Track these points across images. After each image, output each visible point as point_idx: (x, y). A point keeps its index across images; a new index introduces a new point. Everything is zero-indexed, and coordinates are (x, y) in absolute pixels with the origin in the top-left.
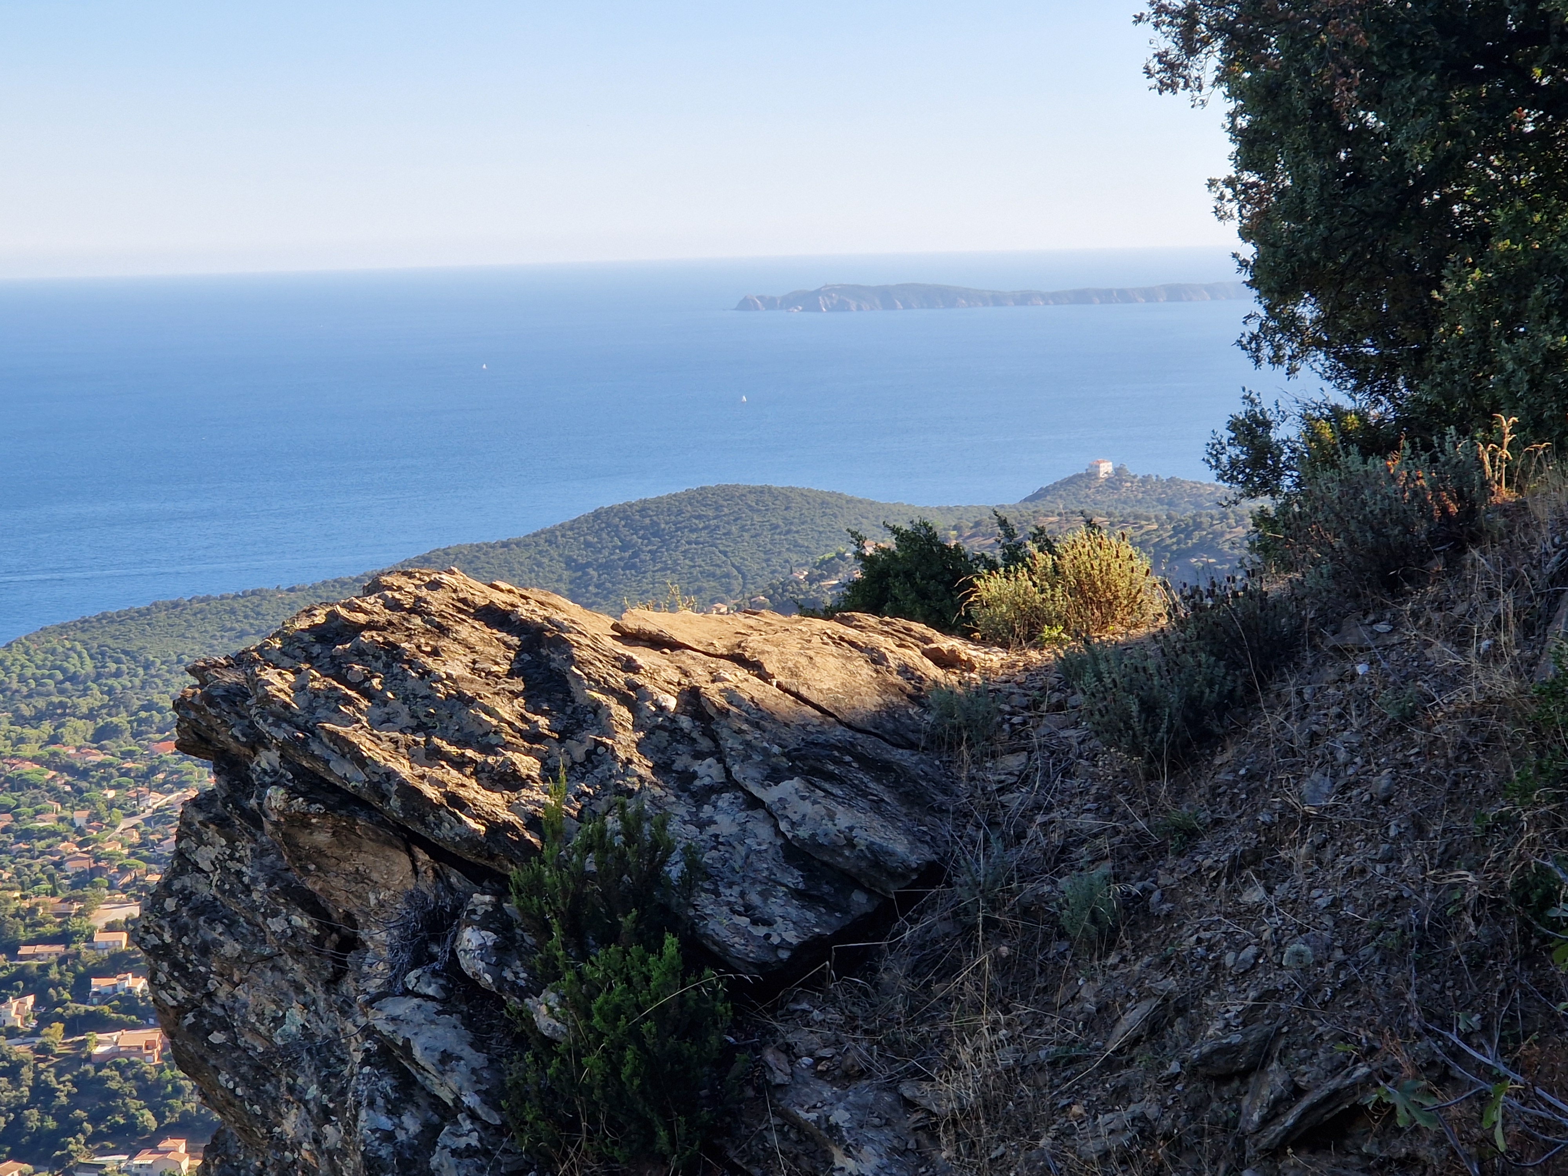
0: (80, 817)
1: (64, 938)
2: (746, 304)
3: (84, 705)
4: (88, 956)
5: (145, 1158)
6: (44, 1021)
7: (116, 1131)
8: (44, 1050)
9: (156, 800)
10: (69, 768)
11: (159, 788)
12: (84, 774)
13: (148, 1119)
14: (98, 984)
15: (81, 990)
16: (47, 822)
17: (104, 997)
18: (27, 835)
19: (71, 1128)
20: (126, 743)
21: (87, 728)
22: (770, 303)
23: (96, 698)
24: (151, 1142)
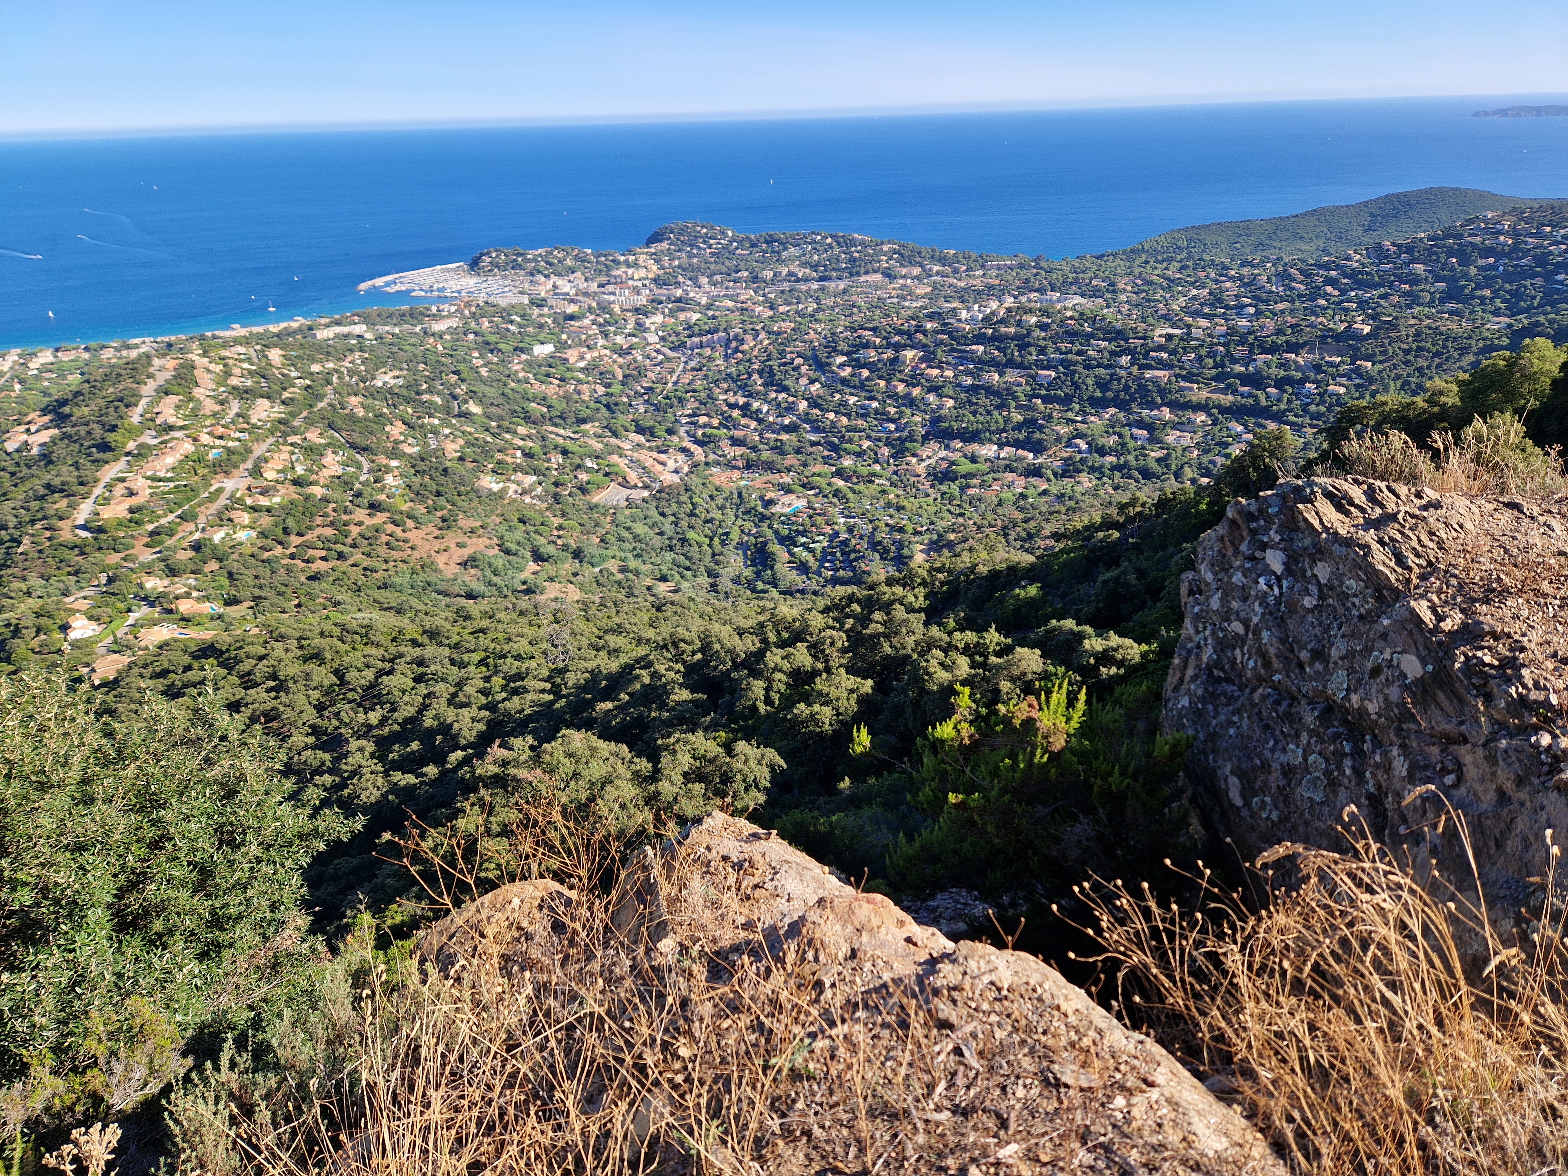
0: (1168, 295)
1: (1144, 338)
2: (1476, 114)
3: (1179, 257)
4: (1151, 345)
5: (1155, 412)
6: (1132, 364)
7: (1148, 402)
8: (1130, 374)
9: (1195, 292)
10: (1168, 279)
11: (1196, 288)
12: (1173, 281)
13: (1159, 400)
14: (1152, 354)
15: (1146, 356)
16: (1158, 296)
17: (1153, 359)
18: (1149, 300)
19: (1134, 400)
20: (1190, 271)
21: (1178, 265)
22: (1487, 114)
23: (1184, 255)
24: (1158, 408)
